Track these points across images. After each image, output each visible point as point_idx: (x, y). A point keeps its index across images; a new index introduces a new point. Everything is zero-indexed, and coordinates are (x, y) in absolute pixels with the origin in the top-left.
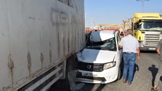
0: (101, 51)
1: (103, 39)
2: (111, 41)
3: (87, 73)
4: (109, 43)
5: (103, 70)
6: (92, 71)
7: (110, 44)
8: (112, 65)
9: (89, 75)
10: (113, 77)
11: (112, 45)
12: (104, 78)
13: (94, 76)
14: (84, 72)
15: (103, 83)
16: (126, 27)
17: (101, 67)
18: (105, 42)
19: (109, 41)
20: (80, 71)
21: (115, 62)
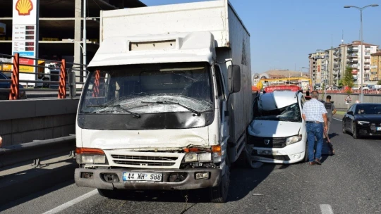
0: (280, 122)
1: (280, 106)
2: (293, 109)
3: (265, 151)
4: (291, 111)
5: (285, 145)
6: (272, 147)
7: (291, 113)
8: (296, 138)
9: (267, 152)
10: (299, 155)
11: (294, 114)
12: (287, 156)
13: (274, 154)
14: (259, 150)
15: (286, 162)
16: (318, 74)
17: (282, 142)
18: (284, 109)
19: (289, 108)
20: (255, 148)
21: (301, 135)
